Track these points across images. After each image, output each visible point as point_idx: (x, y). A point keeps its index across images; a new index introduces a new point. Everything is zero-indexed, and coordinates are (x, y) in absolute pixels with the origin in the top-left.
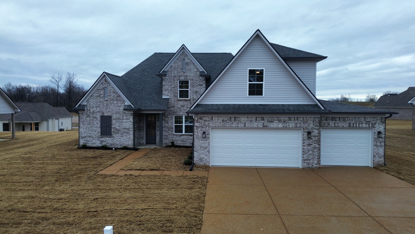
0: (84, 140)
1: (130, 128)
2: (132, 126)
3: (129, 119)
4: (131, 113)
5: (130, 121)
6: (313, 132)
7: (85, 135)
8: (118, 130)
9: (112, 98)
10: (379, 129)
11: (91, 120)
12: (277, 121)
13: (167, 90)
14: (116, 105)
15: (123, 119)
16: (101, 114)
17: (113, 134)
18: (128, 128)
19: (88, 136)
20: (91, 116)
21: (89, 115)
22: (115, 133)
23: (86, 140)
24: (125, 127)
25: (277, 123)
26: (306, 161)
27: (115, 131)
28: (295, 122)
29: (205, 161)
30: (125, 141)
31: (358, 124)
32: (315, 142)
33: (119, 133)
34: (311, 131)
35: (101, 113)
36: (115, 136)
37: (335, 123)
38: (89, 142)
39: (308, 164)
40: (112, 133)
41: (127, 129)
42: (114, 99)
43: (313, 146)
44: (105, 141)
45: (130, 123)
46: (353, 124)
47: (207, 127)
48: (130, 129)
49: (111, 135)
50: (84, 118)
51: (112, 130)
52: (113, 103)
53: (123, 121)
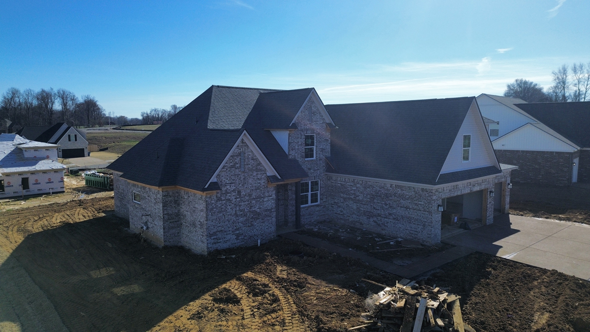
1: (272, 209)
2: (274, 206)
3: (271, 196)
4: (274, 187)
5: (272, 199)
8: (259, 214)
9: (251, 167)
11: (223, 205)
14: (255, 177)
16: (236, 194)
17: (252, 221)
19: (219, 231)
20: (223, 198)
21: (220, 197)
22: (255, 220)
23: (216, 238)
24: (266, 209)
26: (488, 218)
27: (254, 217)
28: (485, 183)
30: (267, 229)
33: (259, 219)
35: (237, 192)
36: (256, 224)
38: (220, 241)
41: (269, 210)
42: (254, 168)
43: (492, 203)
44: (243, 234)
45: (273, 202)
48: (273, 210)
50: (213, 203)
52: (251, 175)
53: (265, 200)
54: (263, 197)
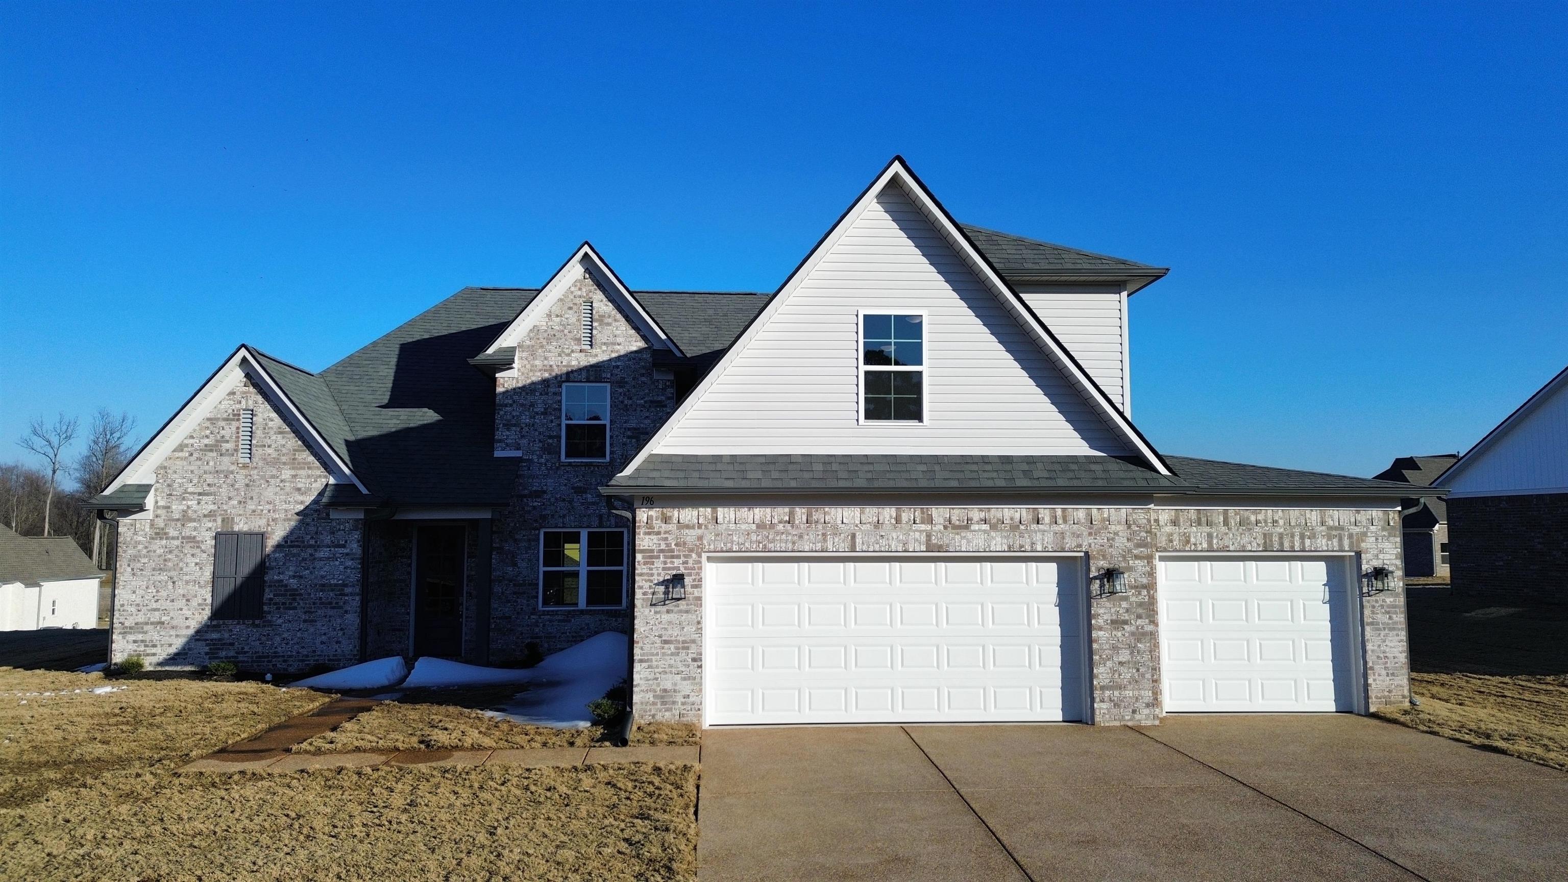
0: (135, 642)
1: (346, 585)
2: (354, 577)
3: (344, 546)
4: (356, 520)
5: (347, 554)
6: (1130, 569)
7: (140, 620)
8: (294, 594)
9: (274, 455)
10: (1381, 556)
11: (171, 552)
12: (986, 527)
13: (515, 425)
14: (287, 484)
15: (316, 547)
16: (217, 525)
17: (269, 612)
18: (336, 585)
19: (152, 623)
20: (172, 533)
21: (163, 529)
22: (278, 608)
23: (142, 641)
24: (325, 581)
25: (985, 531)
26: (1107, 693)
27: (277, 599)
28: (1056, 528)
29: (683, 704)
30: (322, 643)
31: (1297, 538)
32: (1140, 611)
33: (295, 608)
34: (1123, 564)
35: (219, 520)
36: (280, 621)
37: (1210, 536)
38: (154, 650)
39: (1117, 705)
40: (266, 608)
41: (333, 588)
42: (284, 459)
43: (1133, 628)
44: (232, 644)
45: (349, 563)
46: (1281, 536)
47: (694, 555)
48: (348, 590)
49: (260, 614)
50: (139, 542)
51: (268, 595)
52: (273, 477)
53: (317, 555)
54: (311, 546)
